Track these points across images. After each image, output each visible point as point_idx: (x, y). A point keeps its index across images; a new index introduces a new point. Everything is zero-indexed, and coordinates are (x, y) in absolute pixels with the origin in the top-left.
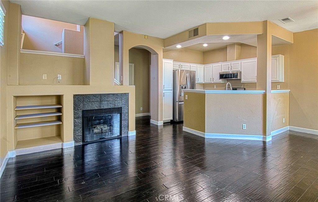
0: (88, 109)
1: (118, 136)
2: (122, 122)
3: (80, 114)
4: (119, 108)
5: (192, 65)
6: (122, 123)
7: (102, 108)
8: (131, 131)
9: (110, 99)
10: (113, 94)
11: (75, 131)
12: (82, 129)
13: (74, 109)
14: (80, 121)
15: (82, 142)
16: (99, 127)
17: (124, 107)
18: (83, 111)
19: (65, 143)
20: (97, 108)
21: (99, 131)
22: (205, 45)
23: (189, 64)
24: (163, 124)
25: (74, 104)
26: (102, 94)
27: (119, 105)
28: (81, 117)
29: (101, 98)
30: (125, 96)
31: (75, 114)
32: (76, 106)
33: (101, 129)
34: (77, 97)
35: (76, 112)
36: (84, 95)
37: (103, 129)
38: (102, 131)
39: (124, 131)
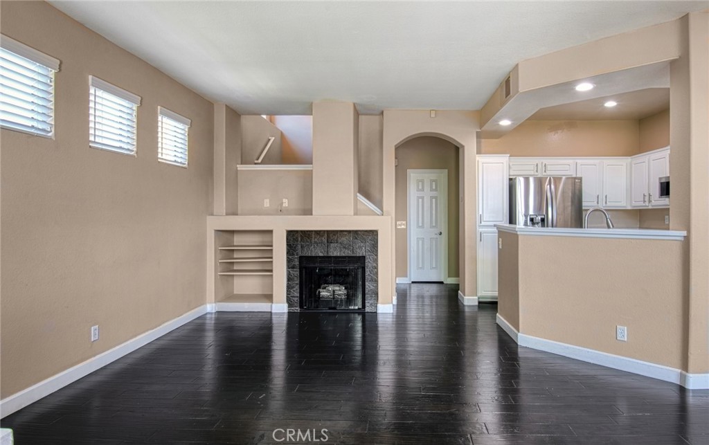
0: (307, 255)
1: (359, 309)
2: (367, 283)
3: (297, 263)
4: (359, 257)
5: (580, 161)
6: (367, 287)
7: (331, 254)
8: (382, 303)
9: (344, 239)
10: (349, 232)
11: (289, 287)
12: (298, 286)
13: (287, 253)
14: (296, 272)
15: (300, 308)
16: (331, 288)
17: (369, 255)
18: (301, 258)
19: (274, 305)
20: (322, 255)
21: (329, 294)
22: (610, 104)
23: (570, 161)
24: (477, 304)
25: (287, 245)
26: (329, 231)
27: (360, 253)
28: (298, 267)
29: (328, 237)
30: (371, 236)
31: (289, 261)
32: (291, 249)
33: (334, 291)
34: (292, 235)
35: (290, 257)
36: (302, 231)
37: (337, 292)
38: (334, 294)
39: (371, 302)
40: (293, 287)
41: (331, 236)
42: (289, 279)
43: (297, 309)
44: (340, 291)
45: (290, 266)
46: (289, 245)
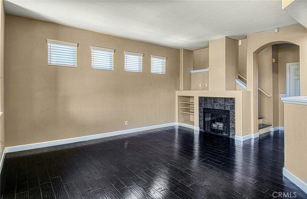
2: (230, 124)
3: (202, 110)
4: (227, 111)
7: (215, 108)
9: (220, 101)
10: (222, 98)
12: (203, 120)
14: (202, 115)
17: (231, 110)
18: (204, 109)
19: (194, 127)
20: (212, 108)
21: (216, 126)
26: (215, 97)
27: (227, 109)
28: (203, 112)
29: (214, 100)
30: (232, 100)
31: (200, 109)
32: (200, 105)
33: (218, 125)
34: (200, 98)
35: (200, 108)
36: (204, 97)
37: (219, 126)
38: (218, 127)
39: (232, 133)
40: (201, 121)
41: (215, 100)
42: (200, 117)
43: (203, 130)
44: (221, 126)
45: (200, 112)
46: (199, 103)
